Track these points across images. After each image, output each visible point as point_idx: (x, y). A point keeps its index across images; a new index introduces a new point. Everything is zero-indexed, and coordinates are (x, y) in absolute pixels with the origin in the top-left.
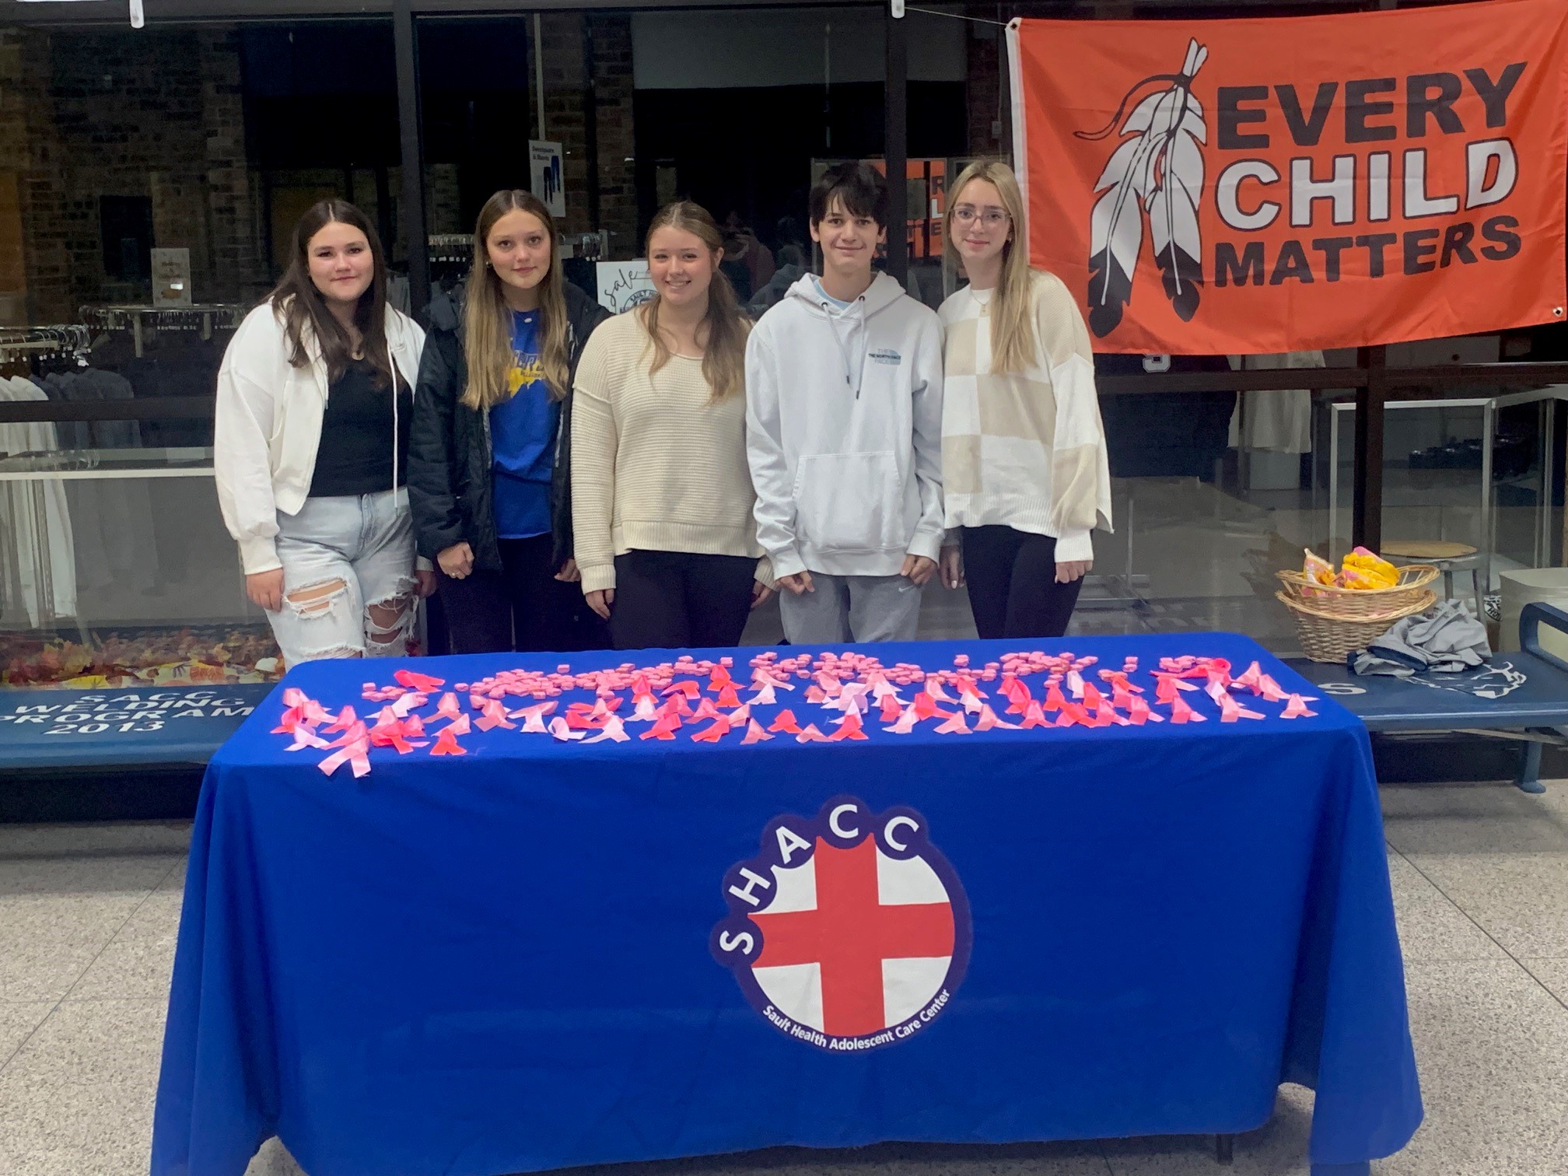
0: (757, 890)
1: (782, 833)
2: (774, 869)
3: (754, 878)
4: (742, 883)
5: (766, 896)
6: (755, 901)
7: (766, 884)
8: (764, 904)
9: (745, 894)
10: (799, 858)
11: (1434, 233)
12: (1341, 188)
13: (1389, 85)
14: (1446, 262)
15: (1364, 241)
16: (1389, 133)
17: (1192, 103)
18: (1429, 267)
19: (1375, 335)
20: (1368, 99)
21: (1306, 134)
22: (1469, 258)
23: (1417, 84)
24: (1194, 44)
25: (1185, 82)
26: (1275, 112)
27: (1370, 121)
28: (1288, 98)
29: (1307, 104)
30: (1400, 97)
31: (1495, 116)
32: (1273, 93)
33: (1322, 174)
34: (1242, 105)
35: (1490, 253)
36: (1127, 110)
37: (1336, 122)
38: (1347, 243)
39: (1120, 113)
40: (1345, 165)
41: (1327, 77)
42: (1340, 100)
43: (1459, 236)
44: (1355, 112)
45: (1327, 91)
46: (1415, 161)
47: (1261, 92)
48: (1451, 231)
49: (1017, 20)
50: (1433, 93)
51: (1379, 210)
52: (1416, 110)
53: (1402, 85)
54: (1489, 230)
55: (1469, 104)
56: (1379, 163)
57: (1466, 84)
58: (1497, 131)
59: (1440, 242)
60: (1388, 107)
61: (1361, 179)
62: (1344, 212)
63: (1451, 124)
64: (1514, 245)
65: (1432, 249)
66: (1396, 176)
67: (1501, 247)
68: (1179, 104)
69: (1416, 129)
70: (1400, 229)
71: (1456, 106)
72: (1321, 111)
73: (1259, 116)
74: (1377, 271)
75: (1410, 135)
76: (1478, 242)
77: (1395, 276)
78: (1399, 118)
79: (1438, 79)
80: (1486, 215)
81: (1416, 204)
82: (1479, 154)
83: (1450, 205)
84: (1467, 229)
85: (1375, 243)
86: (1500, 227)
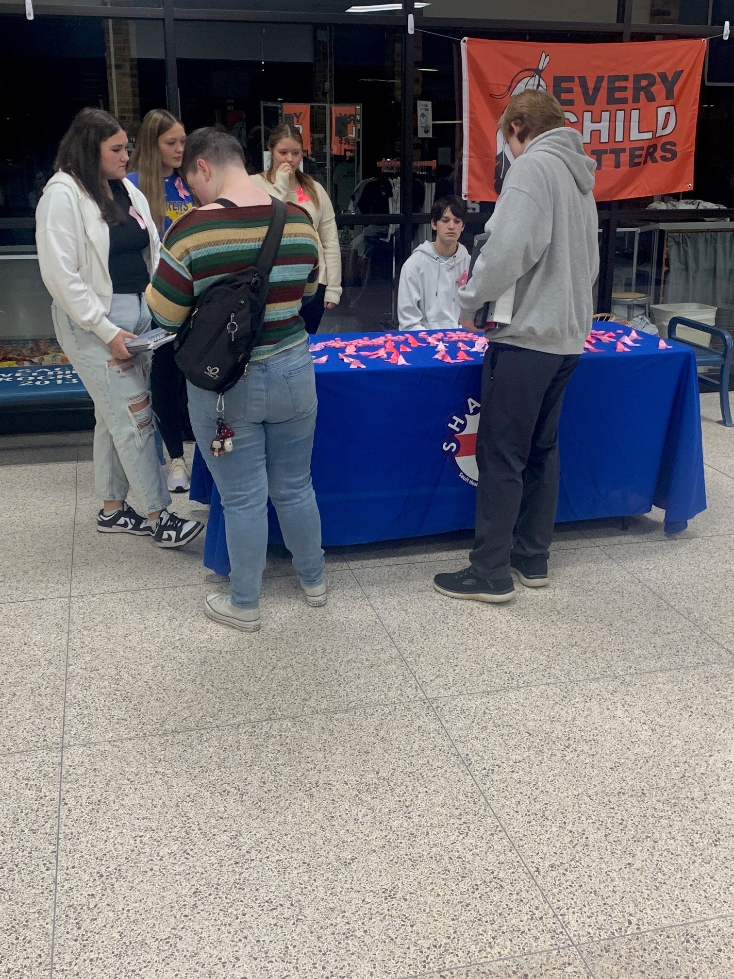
0: (459, 425)
1: (470, 400)
2: (466, 416)
3: (458, 420)
4: (453, 422)
5: (462, 427)
6: (458, 430)
7: (462, 422)
8: (461, 431)
9: (453, 427)
10: (476, 411)
11: (642, 148)
12: (604, 126)
13: (626, 78)
14: (645, 162)
15: (612, 151)
16: (624, 101)
17: (542, 83)
18: (639, 164)
19: (615, 196)
20: (617, 84)
21: (590, 100)
22: (655, 161)
23: (638, 78)
24: (544, 54)
25: (539, 72)
26: (577, 89)
27: (617, 95)
28: (583, 81)
29: (591, 85)
30: (630, 84)
31: (669, 95)
32: (576, 79)
33: (596, 120)
34: (563, 85)
35: (664, 158)
36: (514, 84)
37: (603, 95)
38: (605, 152)
39: (510, 87)
40: (606, 115)
41: (599, 73)
42: (605, 84)
43: (651, 150)
44: (611, 90)
45: (600, 79)
46: (635, 114)
47: (571, 79)
48: (649, 147)
49: (466, 38)
50: (644, 83)
51: (619, 137)
52: (637, 90)
53: (631, 79)
54: (664, 149)
55: (658, 89)
56: (620, 115)
57: (658, 80)
58: (670, 102)
59: (644, 153)
60: (625, 89)
61: (612, 121)
62: (604, 138)
63: (651, 98)
64: (674, 154)
65: (640, 156)
66: (627, 121)
67: (669, 156)
68: (536, 83)
69: (636, 100)
70: (627, 146)
71: (653, 89)
72: (597, 89)
73: (570, 90)
74: (617, 166)
75: (633, 102)
76: (659, 153)
77: (625, 168)
78: (629, 94)
79: (645, 76)
80: (664, 140)
81: (635, 135)
82: (662, 112)
83: (649, 136)
84: (655, 147)
85: (617, 152)
86: (668, 147)
